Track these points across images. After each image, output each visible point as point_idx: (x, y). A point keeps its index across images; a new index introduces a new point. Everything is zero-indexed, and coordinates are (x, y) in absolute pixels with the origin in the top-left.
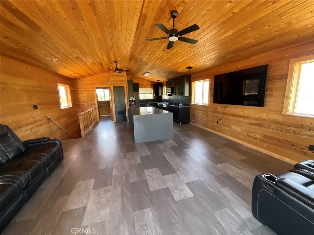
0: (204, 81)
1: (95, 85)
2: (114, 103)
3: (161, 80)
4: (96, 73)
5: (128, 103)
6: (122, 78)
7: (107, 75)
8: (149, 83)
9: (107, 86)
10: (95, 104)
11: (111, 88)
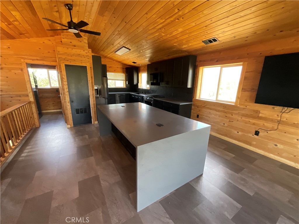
0: (222, 67)
1: (24, 59)
2: (67, 93)
3: (139, 63)
4: (23, 34)
5: (93, 94)
6: (82, 51)
7: (50, 43)
8: (120, 66)
9: (53, 64)
10: (28, 96)
11: (60, 68)
